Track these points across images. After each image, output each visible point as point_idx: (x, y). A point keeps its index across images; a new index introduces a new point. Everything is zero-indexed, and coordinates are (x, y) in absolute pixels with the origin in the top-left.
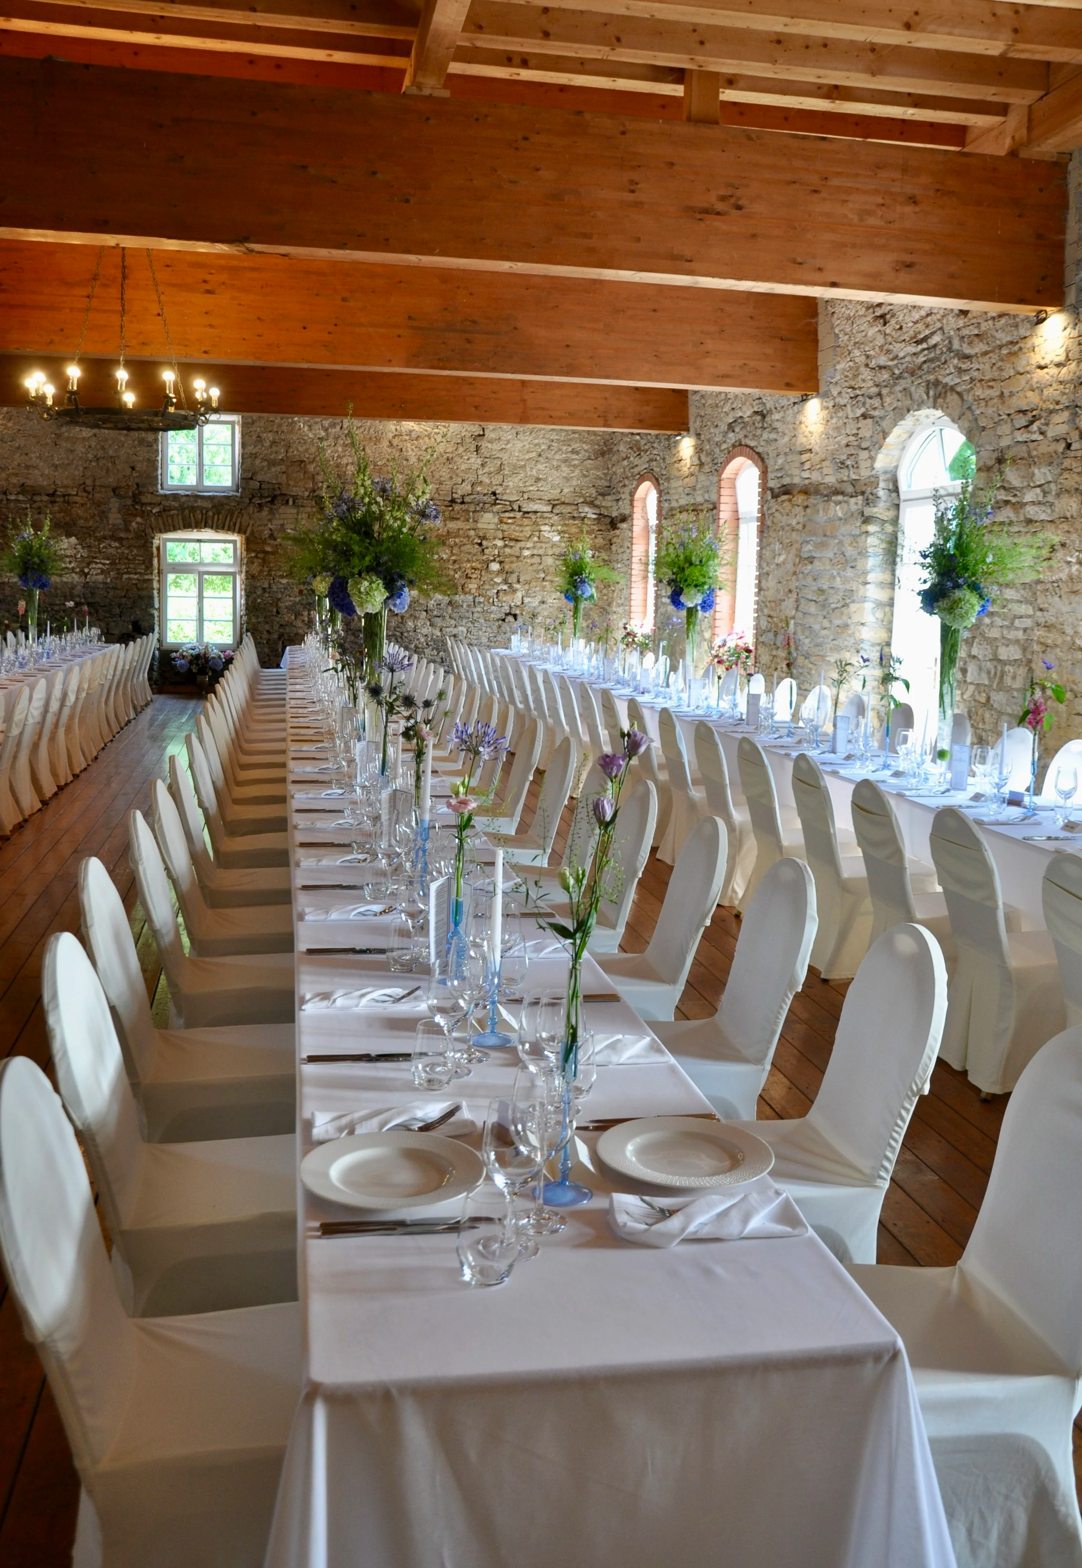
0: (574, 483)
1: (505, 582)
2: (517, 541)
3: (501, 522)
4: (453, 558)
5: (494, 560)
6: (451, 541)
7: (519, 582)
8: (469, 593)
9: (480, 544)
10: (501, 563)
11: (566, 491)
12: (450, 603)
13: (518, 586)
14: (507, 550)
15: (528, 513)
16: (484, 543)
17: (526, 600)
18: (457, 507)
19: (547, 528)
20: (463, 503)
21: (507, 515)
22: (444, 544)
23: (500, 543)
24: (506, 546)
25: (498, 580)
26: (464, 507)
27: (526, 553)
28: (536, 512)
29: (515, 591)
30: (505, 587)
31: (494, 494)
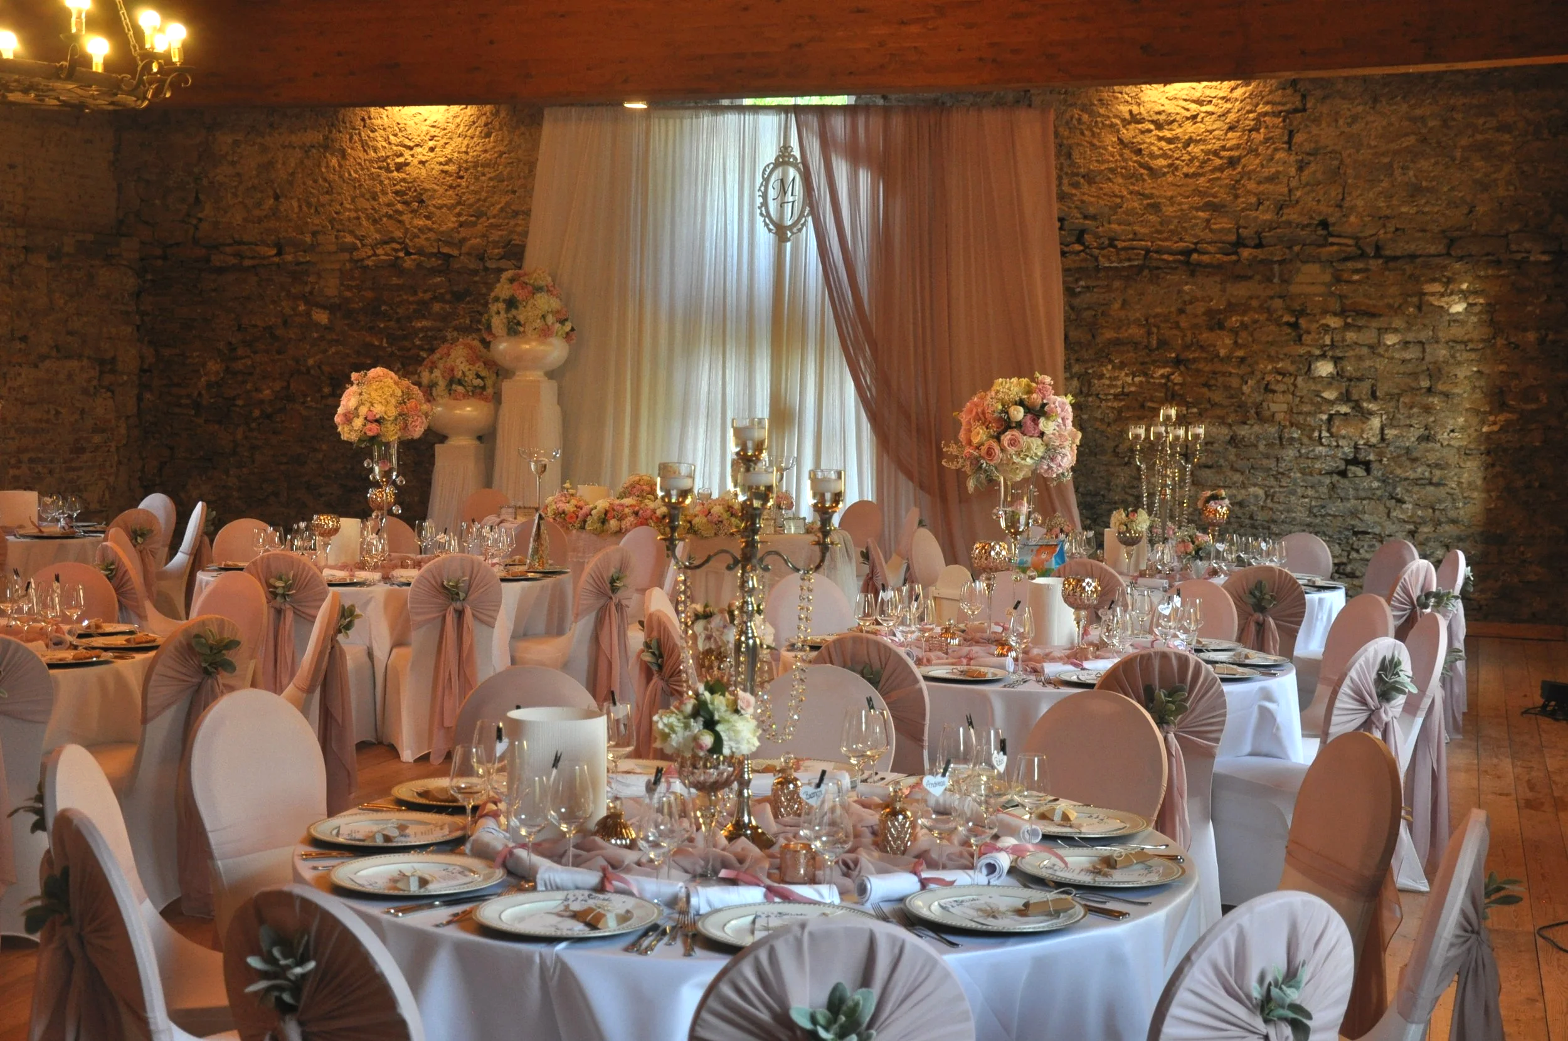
0: (1501, 192)
1: (1346, 397)
2: (1373, 315)
3: (1338, 280)
4: (1240, 353)
5: (1323, 356)
6: (1234, 320)
7: (1374, 396)
8: (1272, 419)
9: (1295, 326)
10: (1336, 360)
11: (1480, 209)
12: (1233, 440)
13: (1372, 406)
14: (1351, 336)
15: (1395, 258)
16: (1303, 322)
17: (1390, 433)
18: (1246, 253)
19: (1437, 287)
20: (1260, 245)
21: (1350, 265)
22: (1221, 326)
23: (1334, 322)
24: (1347, 326)
25: (1330, 395)
26: (1260, 254)
27: (1391, 340)
28: (1412, 257)
29: (1366, 415)
30: (1344, 409)
31: (1324, 224)
